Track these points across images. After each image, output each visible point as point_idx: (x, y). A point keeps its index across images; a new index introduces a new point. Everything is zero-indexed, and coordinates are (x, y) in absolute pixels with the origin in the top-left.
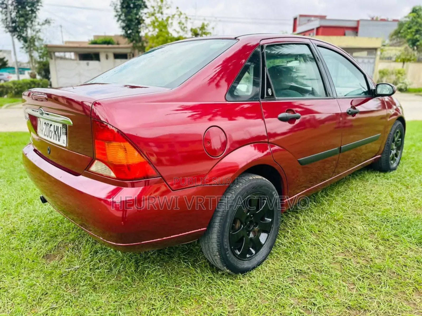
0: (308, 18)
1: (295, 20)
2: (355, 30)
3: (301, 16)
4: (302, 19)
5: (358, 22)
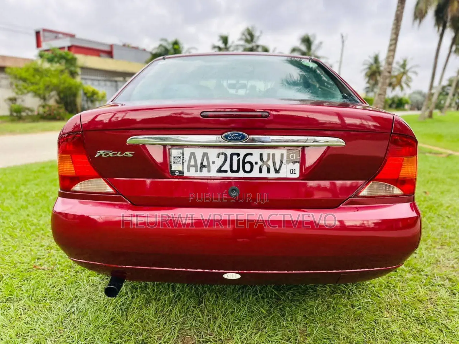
0: (55, 35)
1: (38, 33)
2: (110, 54)
3: (45, 30)
4: (47, 34)
5: (111, 46)
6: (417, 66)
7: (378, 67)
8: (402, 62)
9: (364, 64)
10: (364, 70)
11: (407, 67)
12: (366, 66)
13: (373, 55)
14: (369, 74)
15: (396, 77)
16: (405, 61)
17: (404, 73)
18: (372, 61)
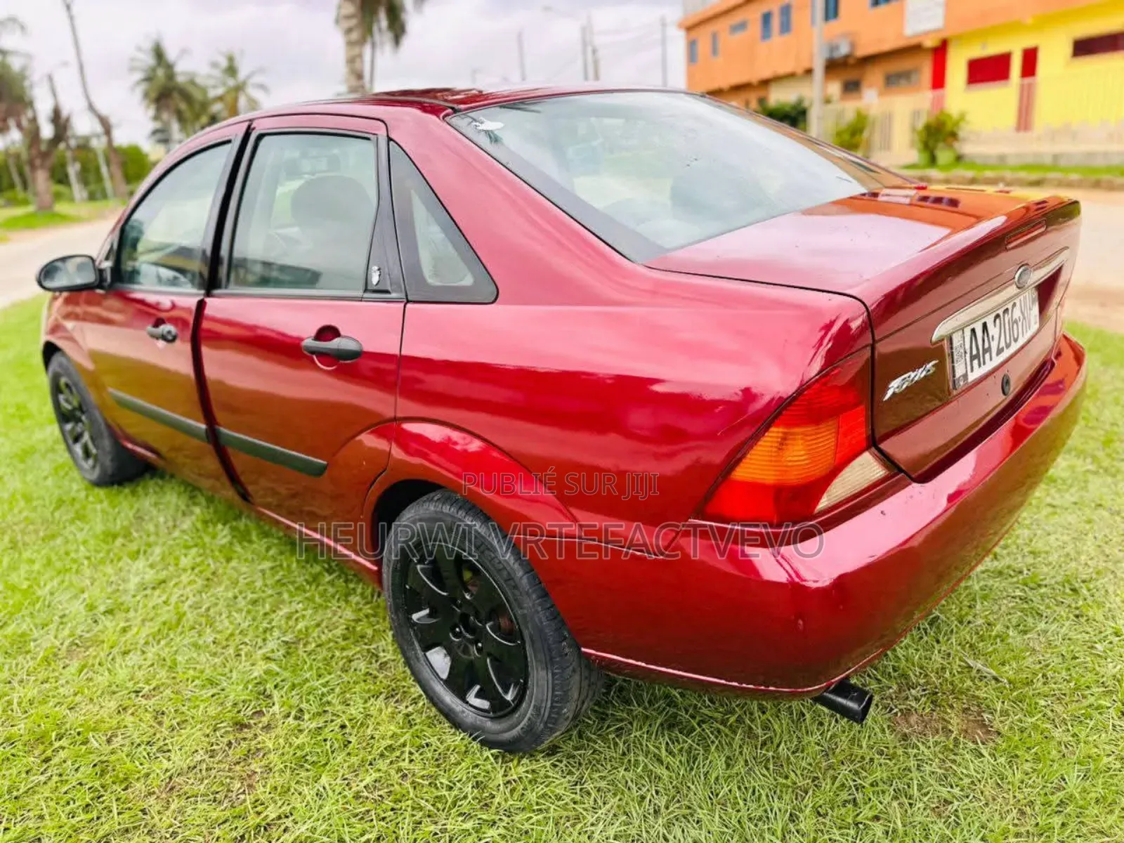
6: (261, 70)
7: (171, 76)
8: (224, 63)
9: (132, 69)
10: (138, 83)
11: (242, 75)
12: (139, 76)
13: (148, 45)
14: (154, 95)
15: (220, 98)
16: (231, 59)
17: (239, 88)
18: (150, 60)
